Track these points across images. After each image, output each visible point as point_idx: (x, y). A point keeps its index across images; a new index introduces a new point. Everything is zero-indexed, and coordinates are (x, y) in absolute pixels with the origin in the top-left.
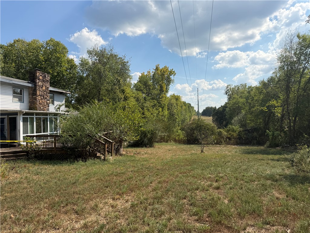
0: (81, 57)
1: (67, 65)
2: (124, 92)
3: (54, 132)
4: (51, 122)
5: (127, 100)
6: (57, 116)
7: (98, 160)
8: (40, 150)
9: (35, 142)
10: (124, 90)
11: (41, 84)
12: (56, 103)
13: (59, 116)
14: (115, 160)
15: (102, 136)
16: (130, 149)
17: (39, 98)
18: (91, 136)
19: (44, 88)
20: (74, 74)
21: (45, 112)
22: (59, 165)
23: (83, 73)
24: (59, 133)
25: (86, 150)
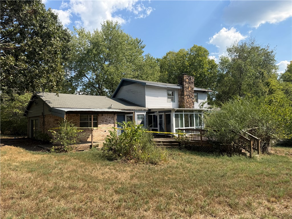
0: (221, 56)
1: (208, 66)
2: (269, 85)
3: (199, 126)
4: (196, 118)
5: (272, 93)
6: (201, 112)
7: (244, 157)
8: (189, 142)
9: (185, 135)
10: (268, 83)
11: (188, 86)
12: (200, 101)
13: (203, 113)
14: (262, 159)
15: (246, 132)
16: (279, 149)
17: (186, 98)
18: (234, 132)
19: (190, 89)
20: (214, 73)
21: (191, 109)
22: (206, 156)
23: (223, 71)
24: (203, 127)
25: (230, 145)
